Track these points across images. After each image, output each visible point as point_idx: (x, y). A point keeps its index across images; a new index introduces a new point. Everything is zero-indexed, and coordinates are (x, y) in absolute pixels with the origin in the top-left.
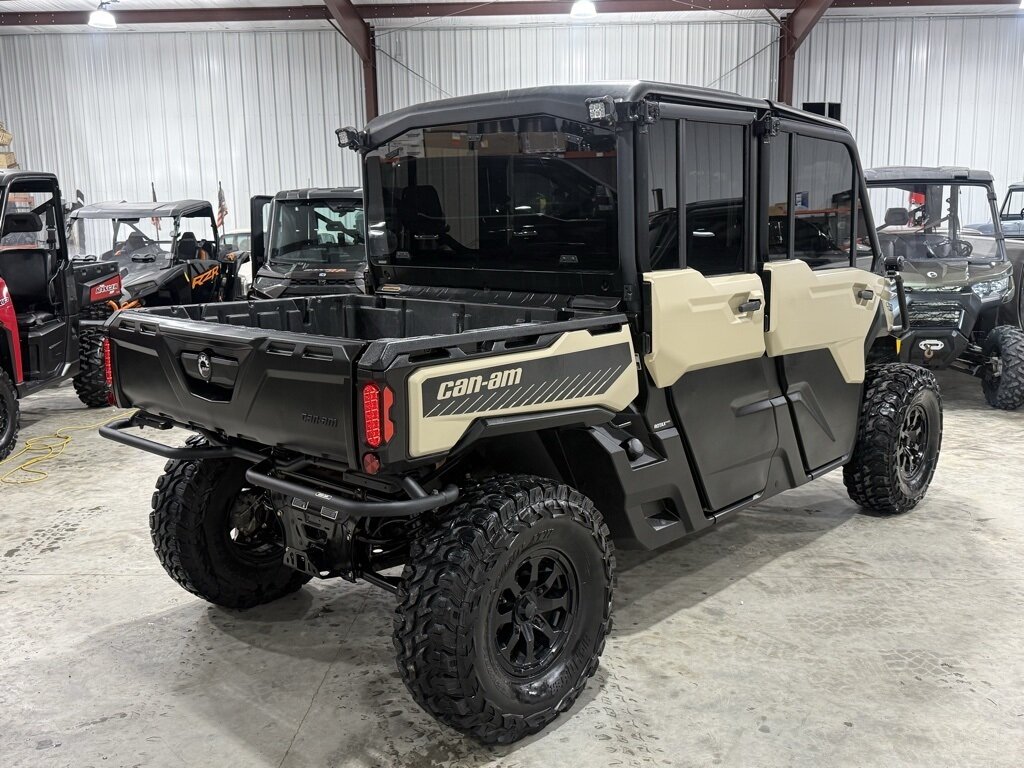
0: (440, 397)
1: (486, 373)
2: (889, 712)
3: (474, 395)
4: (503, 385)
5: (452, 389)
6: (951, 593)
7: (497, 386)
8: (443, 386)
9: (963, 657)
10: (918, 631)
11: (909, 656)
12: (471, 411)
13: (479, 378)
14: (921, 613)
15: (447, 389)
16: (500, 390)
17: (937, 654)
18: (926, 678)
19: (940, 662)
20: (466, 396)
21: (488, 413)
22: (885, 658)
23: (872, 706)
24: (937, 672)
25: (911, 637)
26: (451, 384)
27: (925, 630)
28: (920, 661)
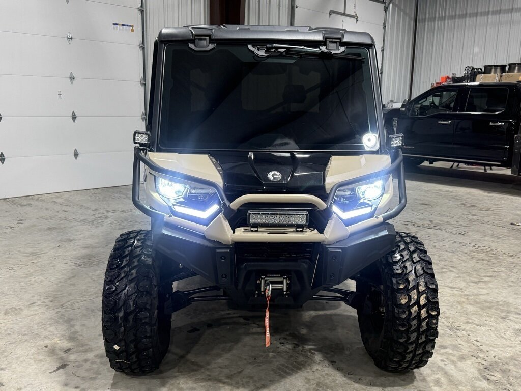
2: (96, 250)
6: (81, 294)
9: (74, 269)
10: (93, 273)
11: (95, 264)
14: (94, 280)
17: (85, 267)
18: (88, 260)
19: (83, 266)
22: (103, 262)
23: (102, 250)
24: (83, 263)
25: (95, 271)
27: (90, 274)
28: (90, 264)
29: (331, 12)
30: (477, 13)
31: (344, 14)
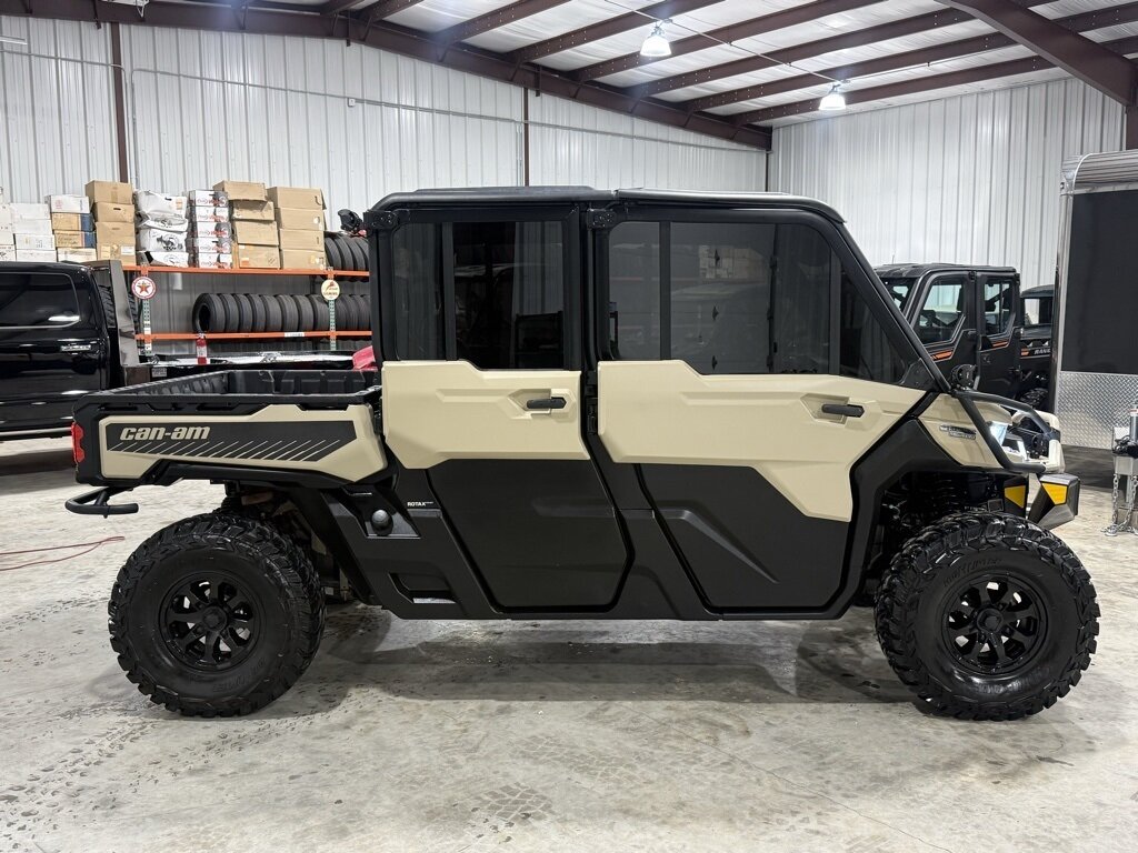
0: (123, 437)
1: (170, 427)
3: (155, 442)
4: (188, 437)
5: (134, 434)
7: (181, 437)
8: (125, 431)
12: (155, 452)
13: (162, 430)
15: (129, 433)
16: (184, 442)
20: (148, 441)
21: (171, 457)
26: (133, 430)
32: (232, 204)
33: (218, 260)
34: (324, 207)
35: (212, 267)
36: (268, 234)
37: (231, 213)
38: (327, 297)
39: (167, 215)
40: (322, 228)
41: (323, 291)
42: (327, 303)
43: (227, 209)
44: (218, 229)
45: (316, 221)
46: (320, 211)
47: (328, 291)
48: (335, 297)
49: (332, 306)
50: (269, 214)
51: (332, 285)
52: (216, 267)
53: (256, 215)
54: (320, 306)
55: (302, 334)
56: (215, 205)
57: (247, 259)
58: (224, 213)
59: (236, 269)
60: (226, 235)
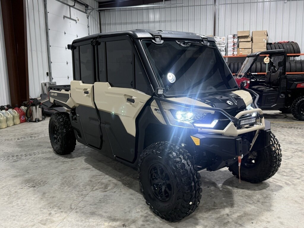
29: (64, 17)
30: (127, 23)
31: (70, 18)
32: (239, 37)
33: (233, 53)
34: (267, 36)
35: (231, 55)
36: (249, 45)
37: (238, 40)
38: (265, 62)
39: (220, 43)
40: (266, 42)
41: (264, 61)
42: (266, 64)
43: (237, 39)
44: (234, 45)
45: (264, 40)
46: (266, 37)
47: (266, 61)
48: (269, 62)
49: (267, 65)
50: (249, 39)
51: (268, 59)
52: (232, 55)
53: (246, 40)
54: (263, 65)
55: (256, 74)
56: (234, 38)
57: (242, 53)
58: (236, 40)
59: (238, 56)
60: (236, 46)
